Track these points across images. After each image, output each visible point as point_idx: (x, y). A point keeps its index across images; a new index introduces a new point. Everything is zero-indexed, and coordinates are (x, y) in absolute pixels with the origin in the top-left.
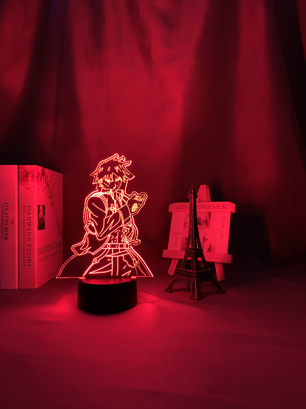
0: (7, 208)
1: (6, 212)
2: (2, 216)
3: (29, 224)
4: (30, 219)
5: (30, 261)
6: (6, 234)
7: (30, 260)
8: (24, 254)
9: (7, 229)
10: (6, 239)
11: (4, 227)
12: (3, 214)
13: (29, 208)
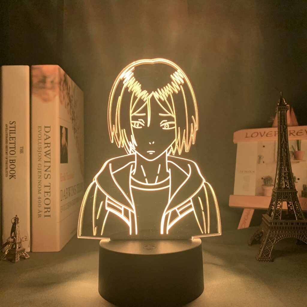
2: (7, 142)
3: (48, 153)
4: (49, 145)
5: (49, 211)
6: (12, 169)
7: (50, 208)
8: (40, 199)
9: (14, 161)
10: (13, 176)
11: (9, 159)
12: (8, 139)
13: (47, 129)
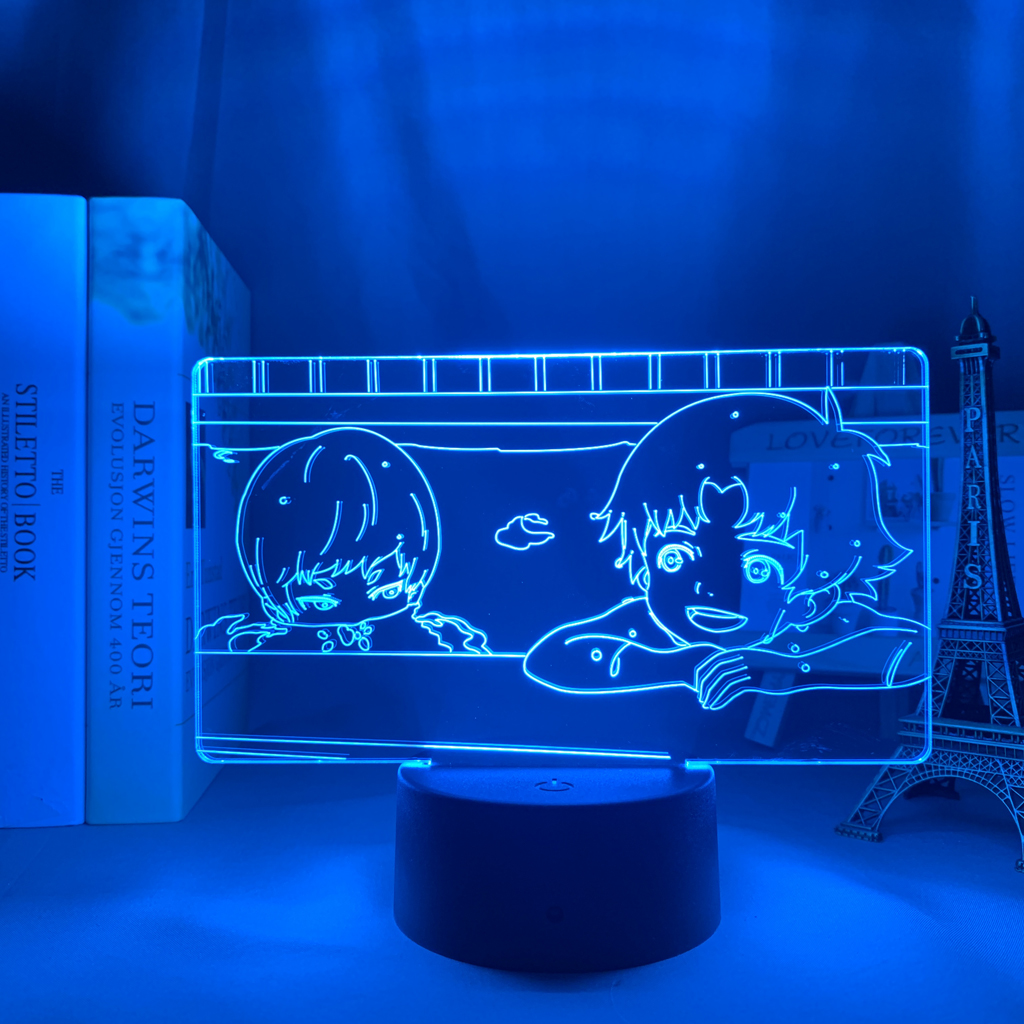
0: (28, 410)
1: (26, 432)
2: (5, 455)
3: (144, 492)
4: (149, 467)
5: (147, 685)
6: (25, 547)
7: (149, 677)
8: (118, 648)
9: (29, 520)
10: (25, 570)
11: (13, 511)
12: (11, 441)
13: (143, 414)
